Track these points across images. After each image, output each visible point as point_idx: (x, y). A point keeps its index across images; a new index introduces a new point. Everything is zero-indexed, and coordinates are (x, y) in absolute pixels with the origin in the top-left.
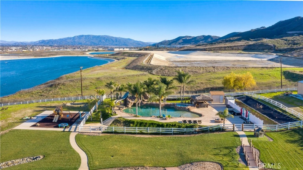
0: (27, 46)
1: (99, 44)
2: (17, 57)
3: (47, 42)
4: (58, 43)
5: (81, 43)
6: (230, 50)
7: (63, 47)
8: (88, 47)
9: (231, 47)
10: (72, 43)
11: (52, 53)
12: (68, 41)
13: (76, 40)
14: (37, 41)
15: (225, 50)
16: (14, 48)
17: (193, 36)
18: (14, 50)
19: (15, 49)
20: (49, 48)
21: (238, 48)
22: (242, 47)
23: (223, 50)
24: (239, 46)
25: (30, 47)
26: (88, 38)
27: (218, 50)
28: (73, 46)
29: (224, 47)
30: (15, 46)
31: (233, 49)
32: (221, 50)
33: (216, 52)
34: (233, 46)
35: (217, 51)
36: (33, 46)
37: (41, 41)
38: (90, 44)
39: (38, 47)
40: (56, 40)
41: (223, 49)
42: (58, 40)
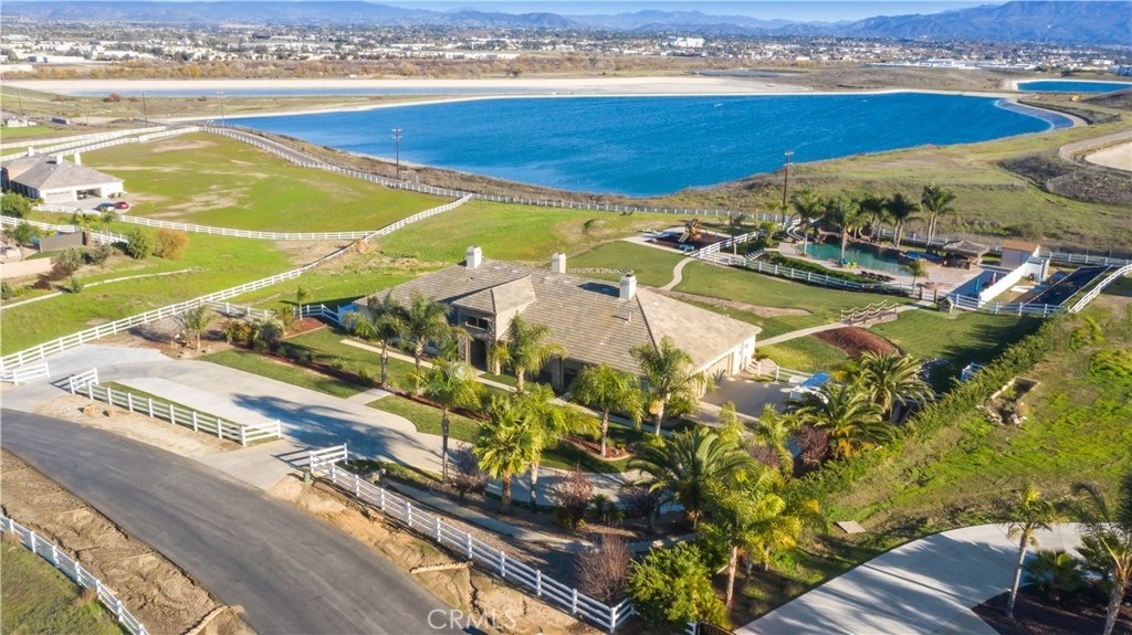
0: (819, 40)
1: (1115, 36)
3: (894, 24)
4: (937, 29)
5: (1032, 33)
7: (948, 48)
8: (1055, 51)
10: (991, 30)
12: (977, 21)
13: (1012, 20)
14: (860, 22)
20: (894, 50)
25: (826, 45)
26: (1068, 13)
28: (992, 45)
36: (839, 40)
37: (872, 22)
38: (1070, 36)
39: (856, 46)
40: (928, 19)
42: (940, 16)
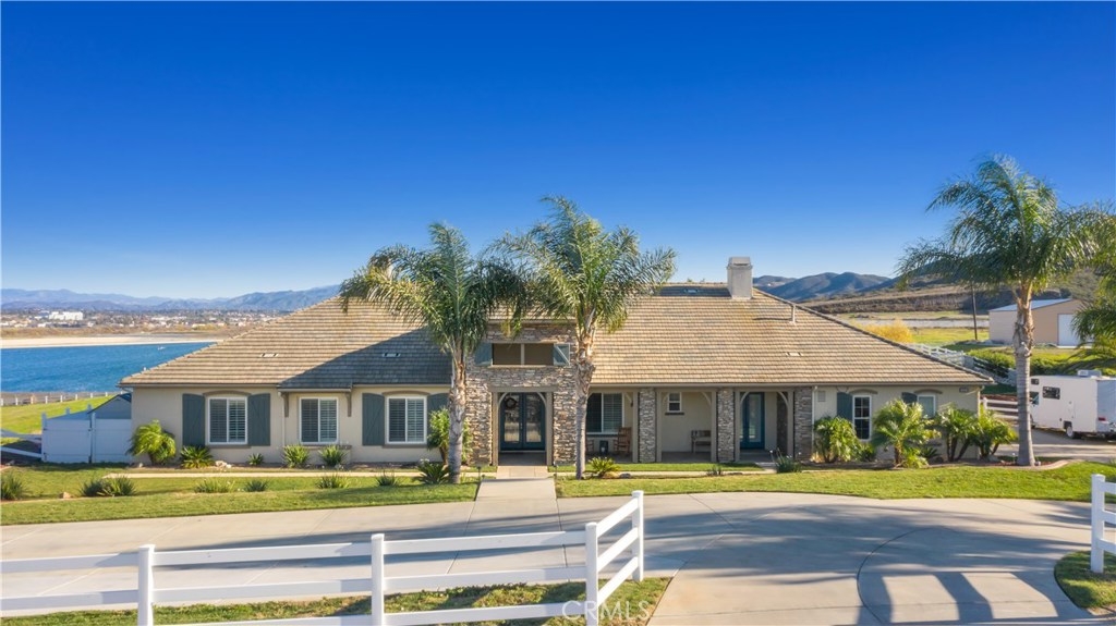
3: (271, 299)
6: (910, 310)
9: (912, 300)
14: (238, 298)
15: (892, 310)
17: (788, 276)
18: (164, 324)
21: (938, 304)
22: (950, 300)
23: (885, 311)
24: (942, 296)
27: (866, 311)
29: (889, 301)
30: (162, 312)
31: (919, 309)
32: (878, 311)
33: (859, 317)
34: (920, 298)
35: (863, 314)
36: (225, 312)
37: (251, 298)
39: (243, 316)
40: (301, 295)
41: (885, 306)
42: (311, 292)
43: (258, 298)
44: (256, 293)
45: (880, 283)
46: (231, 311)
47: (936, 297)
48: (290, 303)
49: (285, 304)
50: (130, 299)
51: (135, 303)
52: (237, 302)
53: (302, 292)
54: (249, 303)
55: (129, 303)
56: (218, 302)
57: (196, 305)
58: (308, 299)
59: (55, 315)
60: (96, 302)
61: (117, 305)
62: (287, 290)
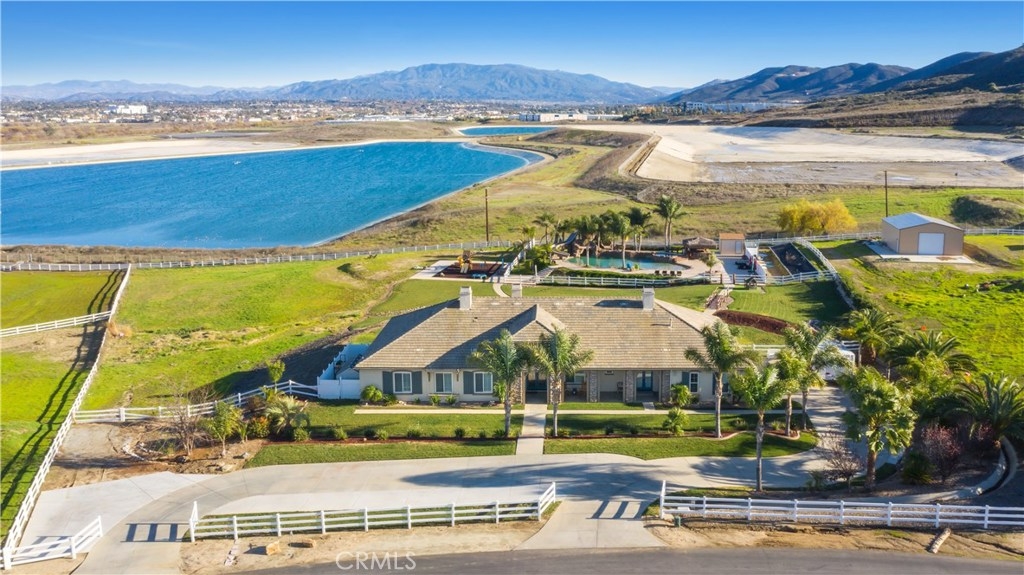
0: (258, 104)
1: (489, 93)
2: (249, 144)
3: (317, 88)
4: (354, 91)
5: (428, 92)
6: (908, 125)
7: (371, 106)
8: (453, 106)
9: (911, 115)
10: (397, 90)
11: (350, 132)
12: (385, 84)
13: (411, 83)
14: (287, 87)
15: (892, 125)
16: (219, 111)
17: (813, 66)
18: (223, 118)
19: (227, 116)
20: (328, 110)
21: (935, 119)
22: (947, 116)
23: (886, 126)
24: (940, 111)
25: (266, 107)
26: (452, 76)
27: (867, 125)
28: (404, 103)
29: (890, 115)
30: (218, 103)
31: (916, 124)
32: (879, 126)
33: (860, 131)
34: (919, 113)
35: (865, 129)
36: (276, 103)
37: (297, 87)
38: (457, 94)
39: (293, 107)
40: (344, 84)
41: (886, 121)
42: (354, 81)
43: (305, 87)
44: (304, 83)
45: (903, 74)
46: (282, 101)
47: (934, 112)
48: (335, 92)
49: (331, 93)
50: (187, 88)
51: (191, 92)
52: (286, 91)
53: (346, 81)
54: (296, 92)
55: (184, 93)
56: (268, 92)
57: (247, 94)
58: (352, 87)
59: (121, 109)
60: (155, 92)
61: (175, 96)
62: (332, 78)
